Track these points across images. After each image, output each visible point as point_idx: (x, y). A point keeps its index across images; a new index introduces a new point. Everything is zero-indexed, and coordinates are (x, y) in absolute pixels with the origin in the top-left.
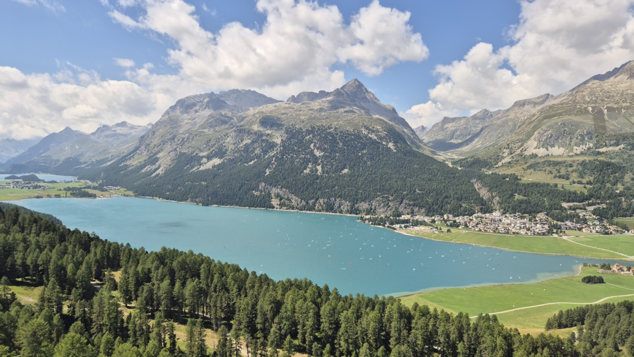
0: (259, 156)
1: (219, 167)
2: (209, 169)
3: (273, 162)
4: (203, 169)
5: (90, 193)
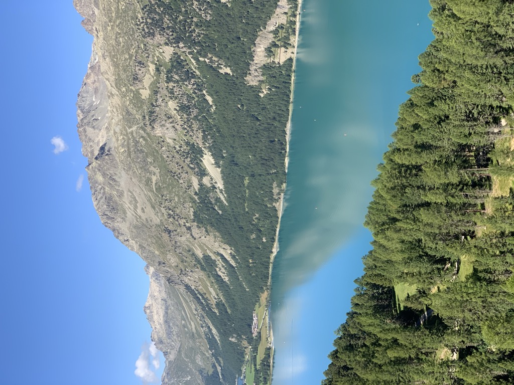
0: (198, 85)
1: (217, 156)
2: (222, 172)
3: (207, 61)
4: (222, 182)
5: (263, 356)
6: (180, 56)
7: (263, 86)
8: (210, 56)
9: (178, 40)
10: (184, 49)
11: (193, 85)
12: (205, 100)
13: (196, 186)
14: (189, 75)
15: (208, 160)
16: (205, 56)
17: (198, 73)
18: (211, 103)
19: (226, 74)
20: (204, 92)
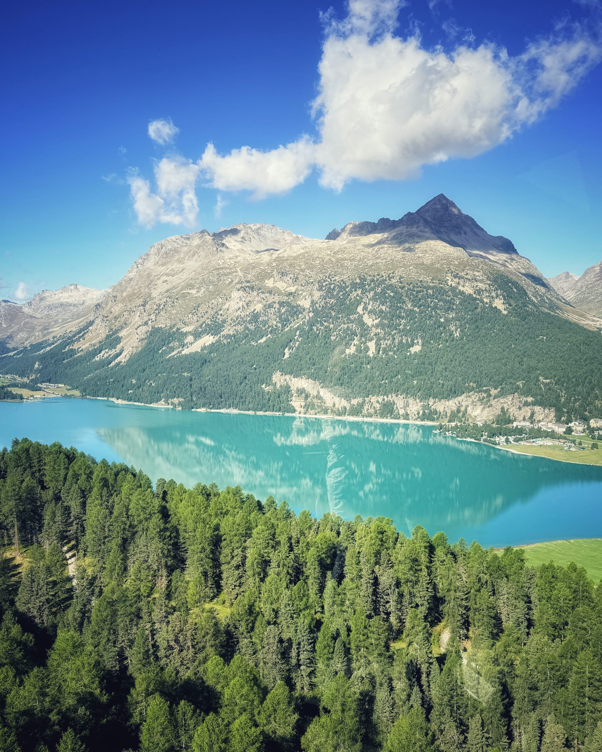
0: (275, 330)
2: (197, 353)
3: (296, 338)
4: (188, 353)
5: (15, 393)
6: (302, 313)
7: (271, 387)
8: (300, 340)
9: (315, 311)
10: (307, 318)
11: (276, 326)
12: (263, 336)
13: (185, 330)
14: (285, 322)
15: (208, 340)
16: (300, 336)
17: (286, 330)
18: (259, 342)
19: (284, 354)
20: (269, 336)
